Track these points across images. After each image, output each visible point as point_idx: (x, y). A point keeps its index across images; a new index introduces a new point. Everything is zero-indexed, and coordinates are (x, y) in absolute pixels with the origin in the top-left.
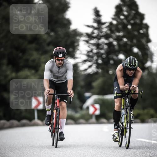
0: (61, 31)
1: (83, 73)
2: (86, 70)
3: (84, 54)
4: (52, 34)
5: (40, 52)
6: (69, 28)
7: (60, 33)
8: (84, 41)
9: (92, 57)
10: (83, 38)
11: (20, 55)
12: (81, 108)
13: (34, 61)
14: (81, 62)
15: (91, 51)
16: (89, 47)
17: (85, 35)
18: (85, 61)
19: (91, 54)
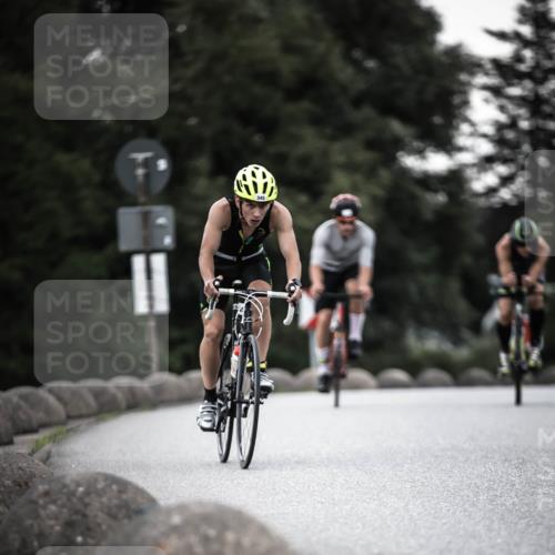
0: (401, 55)
1: (482, 202)
2: (492, 191)
3: (485, 136)
4: (371, 64)
5: (328, 131)
6: (433, 42)
7: (399, 60)
8: (485, 88)
9: (515, 146)
10: (481, 79)
11: (257, 139)
12: (476, 328)
13: (304, 161)
14: (474, 165)
15: (513, 124)
16: (502, 109)
17: (489, 66)
18: (488, 161)
19: (510, 135)
